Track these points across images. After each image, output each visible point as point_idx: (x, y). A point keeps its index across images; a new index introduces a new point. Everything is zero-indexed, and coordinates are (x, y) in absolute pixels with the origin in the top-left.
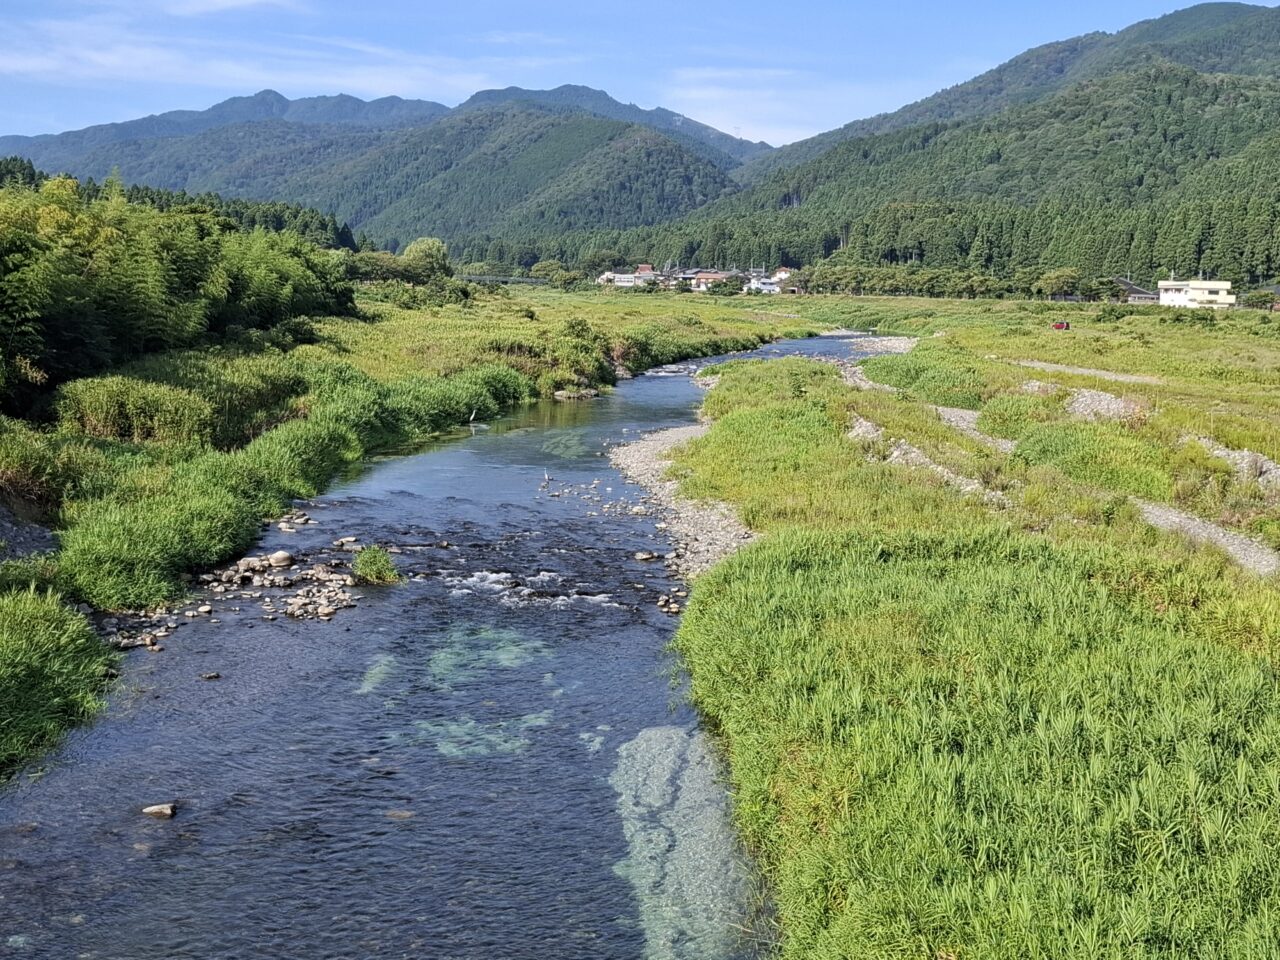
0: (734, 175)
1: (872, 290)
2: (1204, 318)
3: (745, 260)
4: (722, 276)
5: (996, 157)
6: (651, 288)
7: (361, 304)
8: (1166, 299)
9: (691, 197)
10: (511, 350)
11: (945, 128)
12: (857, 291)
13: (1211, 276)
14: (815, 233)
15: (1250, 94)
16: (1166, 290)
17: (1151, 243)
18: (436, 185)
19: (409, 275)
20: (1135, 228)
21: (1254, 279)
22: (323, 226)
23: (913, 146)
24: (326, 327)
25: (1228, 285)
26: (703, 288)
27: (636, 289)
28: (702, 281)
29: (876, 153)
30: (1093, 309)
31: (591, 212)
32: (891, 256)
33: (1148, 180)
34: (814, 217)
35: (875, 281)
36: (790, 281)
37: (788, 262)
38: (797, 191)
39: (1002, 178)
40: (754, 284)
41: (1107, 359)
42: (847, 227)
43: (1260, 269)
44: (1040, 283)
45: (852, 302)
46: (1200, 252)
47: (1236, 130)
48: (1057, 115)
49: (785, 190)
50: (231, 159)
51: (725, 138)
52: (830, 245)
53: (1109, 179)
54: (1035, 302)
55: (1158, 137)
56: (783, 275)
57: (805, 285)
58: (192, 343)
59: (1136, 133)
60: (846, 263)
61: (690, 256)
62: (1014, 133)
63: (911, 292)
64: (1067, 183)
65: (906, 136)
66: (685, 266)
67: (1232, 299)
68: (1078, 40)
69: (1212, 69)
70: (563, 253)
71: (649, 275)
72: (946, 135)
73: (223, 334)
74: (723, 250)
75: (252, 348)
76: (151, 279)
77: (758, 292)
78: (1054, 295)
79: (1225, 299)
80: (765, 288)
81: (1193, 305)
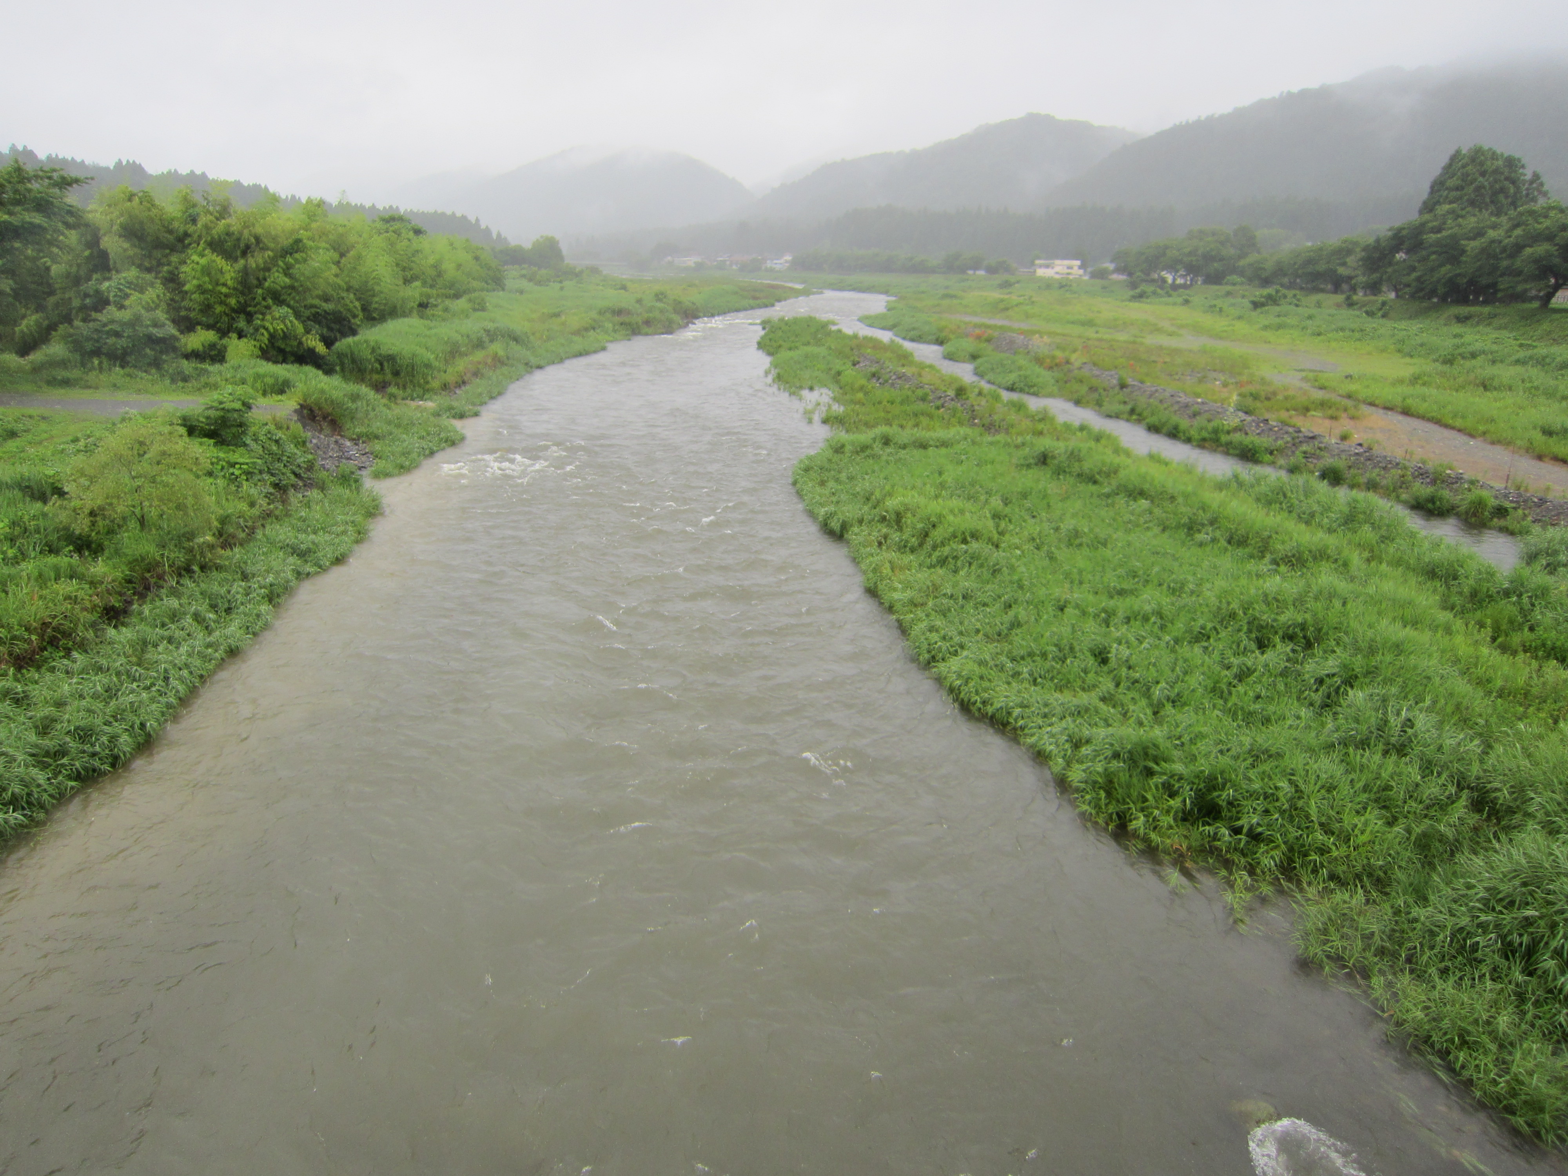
2: (1063, 285)
3: (762, 248)
6: (700, 267)
7: (508, 284)
8: (1041, 272)
12: (838, 267)
13: (1067, 256)
16: (1040, 266)
19: (533, 261)
22: (471, 228)
24: (492, 297)
26: (734, 267)
27: (689, 269)
28: (734, 262)
30: (994, 279)
32: (860, 244)
36: (793, 262)
37: (789, 249)
40: (769, 264)
41: (1011, 313)
43: (1095, 253)
44: (958, 263)
45: (835, 276)
46: (1060, 240)
56: (788, 258)
57: (803, 264)
58: (410, 314)
60: (829, 248)
61: (725, 246)
66: (722, 252)
67: (1081, 272)
74: (748, 241)
75: (447, 316)
76: (383, 268)
79: (1077, 272)
80: (778, 267)
81: (1057, 277)
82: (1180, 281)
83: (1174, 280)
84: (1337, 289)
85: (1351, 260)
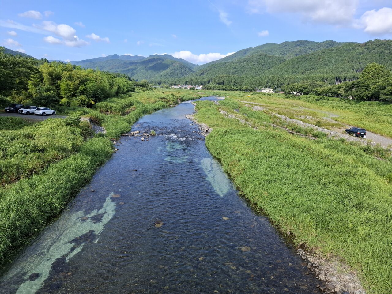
0: (192, 70)
1: (216, 89)
2: (269, 94)
3: (195, 84)
4: (192, 87)
5: (235, 68)
6: (180, 88)
7: (136, 91)
8: (263, 91)
9: (186, 73)
10: (163, 98)
12: (213, 89)
13: (269, 87)
14: (206, 80)
15: (275, 58)
17: (260, 82)
19: (141, 86)
20: (257, 80)
21: (275, 88)
22: (126, 77)
23: (222, 66)
24: (133, 94)
25: (272, 89)
26: (189, 89)
27: (178, 89)
28: (189, 87)
29: (216, 66)
30: (251, 93)
31: (170, 76)
32: (219, 84)
33: (259, 72)
34: (206, 77)
36: (203, 88)
37: (202, 85)
38: (203, 73)
39: (236, 71)
40: (197, 88)
41: (256, 101)
42: (212, 79)
43: (276, 87)
44: (243, 89)
45: (213, 91)
46: (267, 84)
47: (273, 64)
48: (244, 61)
49: (201, 72)
50: (110, 65)
52: (209, 82)
53: (253, 72)
54: (242, 92)
55: (261, 65)
56: (201, 87)
57: (205, 88)
58: (114, 96)
59: (257, 64)
60: (211, 85)
61: (186, 83)
63: (222, 90)
64: (246, 72)
65: (221, 64)
66: (186, 85)
67: (273, 91)
68: (248, 49)
69: (269, 54)
70: (165, 82)
71: (180, 86)
72: (227, 64)
73: (117, 95)
74: (192, 82)
75: (122, 98)
76: (107, 86)
77: (198, 89)
78: (245, 91)
80: (199, 89)
81: (267, 92)
82: (298, 94)
83: (296, 93)
84: (337, 96)
85: (342, 90)
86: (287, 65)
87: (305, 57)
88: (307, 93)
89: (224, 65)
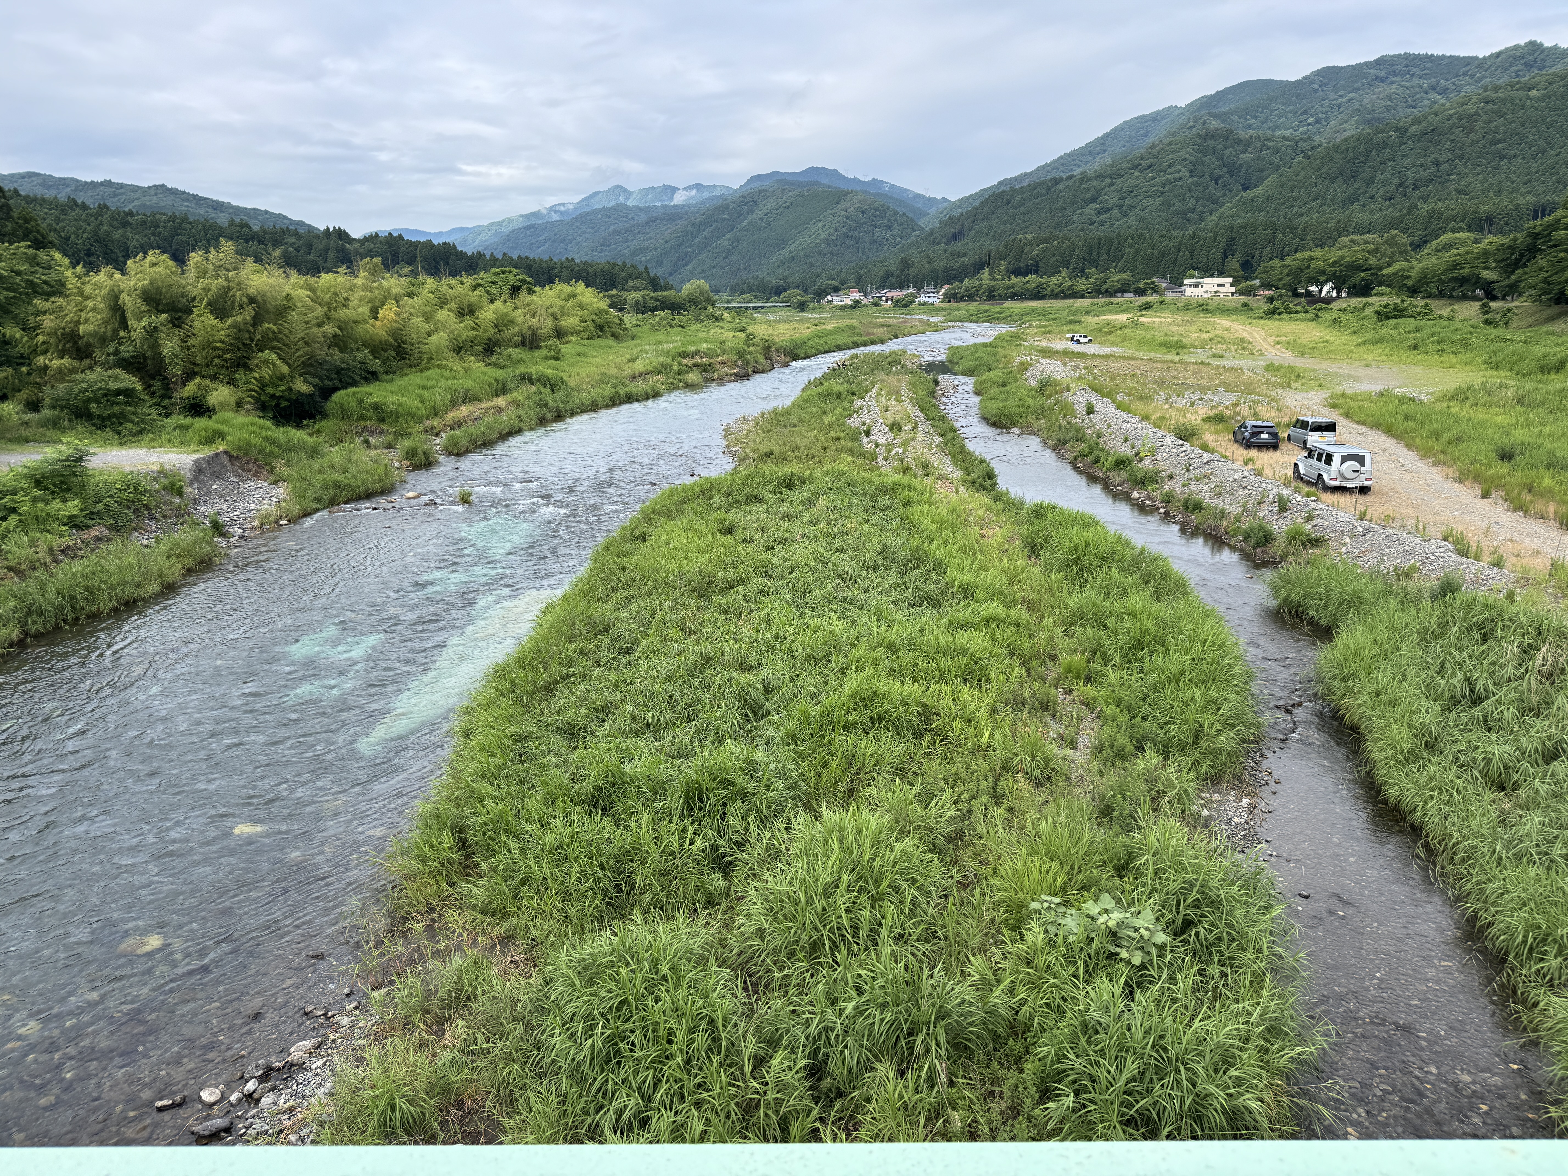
0: (921, 222)
1: (999, 297)
4: (903, 294)
6: (856, 304)
8: (1189, 292)
11: (1061, 179)
12: (989, 298)
13: (1221, 274)
14: (969, 259)
16: (1190, 286)
17: (1192, 254)
18: (724, 242)
19: (680, 306)
20: (1180, 244)
23: (1039, 194)
25: (1230, 280)
27: (846, 306)
28: (890, 297)
29: (1016, 200)
31: (825, 255)
34: (971, 250)
35: (1000, 291)
37: (948, 281)
38: (961, 231)
40: (924, 298)
42: (989, 254)
44: (1108, 286)
46: (1225, 258)
47: (1260, 170)
48: (1135, 167)
49: (953, 230)
50: (595, 234)
51: (918, 196)
52: (979, 267)
53: (1171, 210)
54: (1102, 300)
55: (1207, 178)
56: (947, 290)
59: (1192, 176)
61: (885, 281)
62: (1108, 180)
63: (1024, 297)
65: (1035, 188)
66: (880, 288)
67: (1233, 289)
71: (857, 296)
72: (1061, 186)
77: (925, 303)
78: (1114, 294)
79: (1227, 289)
80: (930, 300)
81: (1203, 296)
82: (1332, 295)
83: (1326, 293)
86: (1319, 169)
87: (1402, 131)
88: (1364, 290)
89: (1049, 189)
